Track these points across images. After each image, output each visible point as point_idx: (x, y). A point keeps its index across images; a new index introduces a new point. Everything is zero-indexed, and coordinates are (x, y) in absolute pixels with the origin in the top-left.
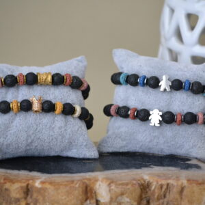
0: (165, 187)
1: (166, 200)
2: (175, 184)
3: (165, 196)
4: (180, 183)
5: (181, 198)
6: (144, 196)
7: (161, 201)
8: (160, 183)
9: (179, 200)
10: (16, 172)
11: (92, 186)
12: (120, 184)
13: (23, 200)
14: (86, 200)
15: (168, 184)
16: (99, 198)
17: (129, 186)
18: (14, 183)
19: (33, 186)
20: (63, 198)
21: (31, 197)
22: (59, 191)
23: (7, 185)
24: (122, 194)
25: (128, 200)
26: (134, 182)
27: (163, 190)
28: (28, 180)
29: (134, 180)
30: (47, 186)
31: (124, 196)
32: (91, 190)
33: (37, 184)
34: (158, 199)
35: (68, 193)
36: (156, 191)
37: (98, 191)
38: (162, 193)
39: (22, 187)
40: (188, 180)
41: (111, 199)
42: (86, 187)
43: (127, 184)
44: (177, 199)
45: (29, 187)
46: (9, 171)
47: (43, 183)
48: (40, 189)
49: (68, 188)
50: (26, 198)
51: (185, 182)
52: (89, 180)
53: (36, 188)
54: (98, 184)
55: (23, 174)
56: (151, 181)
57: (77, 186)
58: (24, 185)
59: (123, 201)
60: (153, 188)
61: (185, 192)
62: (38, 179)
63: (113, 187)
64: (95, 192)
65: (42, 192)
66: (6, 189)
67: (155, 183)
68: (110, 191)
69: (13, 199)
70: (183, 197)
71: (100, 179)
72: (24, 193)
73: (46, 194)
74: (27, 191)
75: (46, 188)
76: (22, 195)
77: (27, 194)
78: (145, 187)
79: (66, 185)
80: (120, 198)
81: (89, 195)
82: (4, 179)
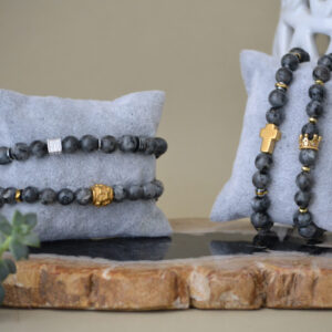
0: (289, 279)
1: (290, 298)
2: (304, 274)
3: (288, 292)
4: (310, 273)
5: (313, 295)
6: (258, 293)
7: (283, 299)
8: (282, 273)
9: (310, 297)
10: (72, 259)
11: (183, 277)
12: (224, 275)
13: (84, 298)
14: (176, 298)
15: (293, 275)
16: (194, 296)
17: (238, 278)
18: (71, 273)
19: (98, 278)
20: (143, 294)
21: (96, 293)
22: (137, 285)
23: (61, 277)
24: (228, 289)
25: (236, 297)
26: (245, 272)
27: (287, 283)
28: (92, 269)
29: (245, 268)
30: (120, 277)
31: (231, 292)
32: (183, 283)
33: (105, 275)
34: (280, 296)
35: (150, 288)
36: (277, 284)
37: (192, 286)
38: (285, 288)
39: (82, 279)
40: (323, 270)
41: (212, 296)
42: (176, 280)
43: (234, 275)
44: (306, 297)
45: (93, 279)
46: (62, 257)
47: (113, 273)
48: (110, 281)
49: (150, 281)
50: (88, 295)
51: (318, 272)
52: (180, 269)
53: (104, 280)
54: (192, 274)
55: (84, 260)
56: (269, 270)
57: (163, 277)
58: (86, 276)
59: (228, 299)
60: (272, 280)
61: (318, 286)
62: (105, 268)
63: (215, 279)
64: (188, 287)
65: (112, 286)
66: (60, 283)
67: (274, 274)
68: (210, 284)
69: (69, 297)
70: (316, 293)
71: (196, 267)
72: (86, 287)
73: (118, 289)
74: (91, 285)
75: (119, 281)
76: (83, 291)
77: (91, 290)
78: (260, 279)
79: (147, 276)
80: (224, 295)
81: (179, 289)
82: (57, 268)
